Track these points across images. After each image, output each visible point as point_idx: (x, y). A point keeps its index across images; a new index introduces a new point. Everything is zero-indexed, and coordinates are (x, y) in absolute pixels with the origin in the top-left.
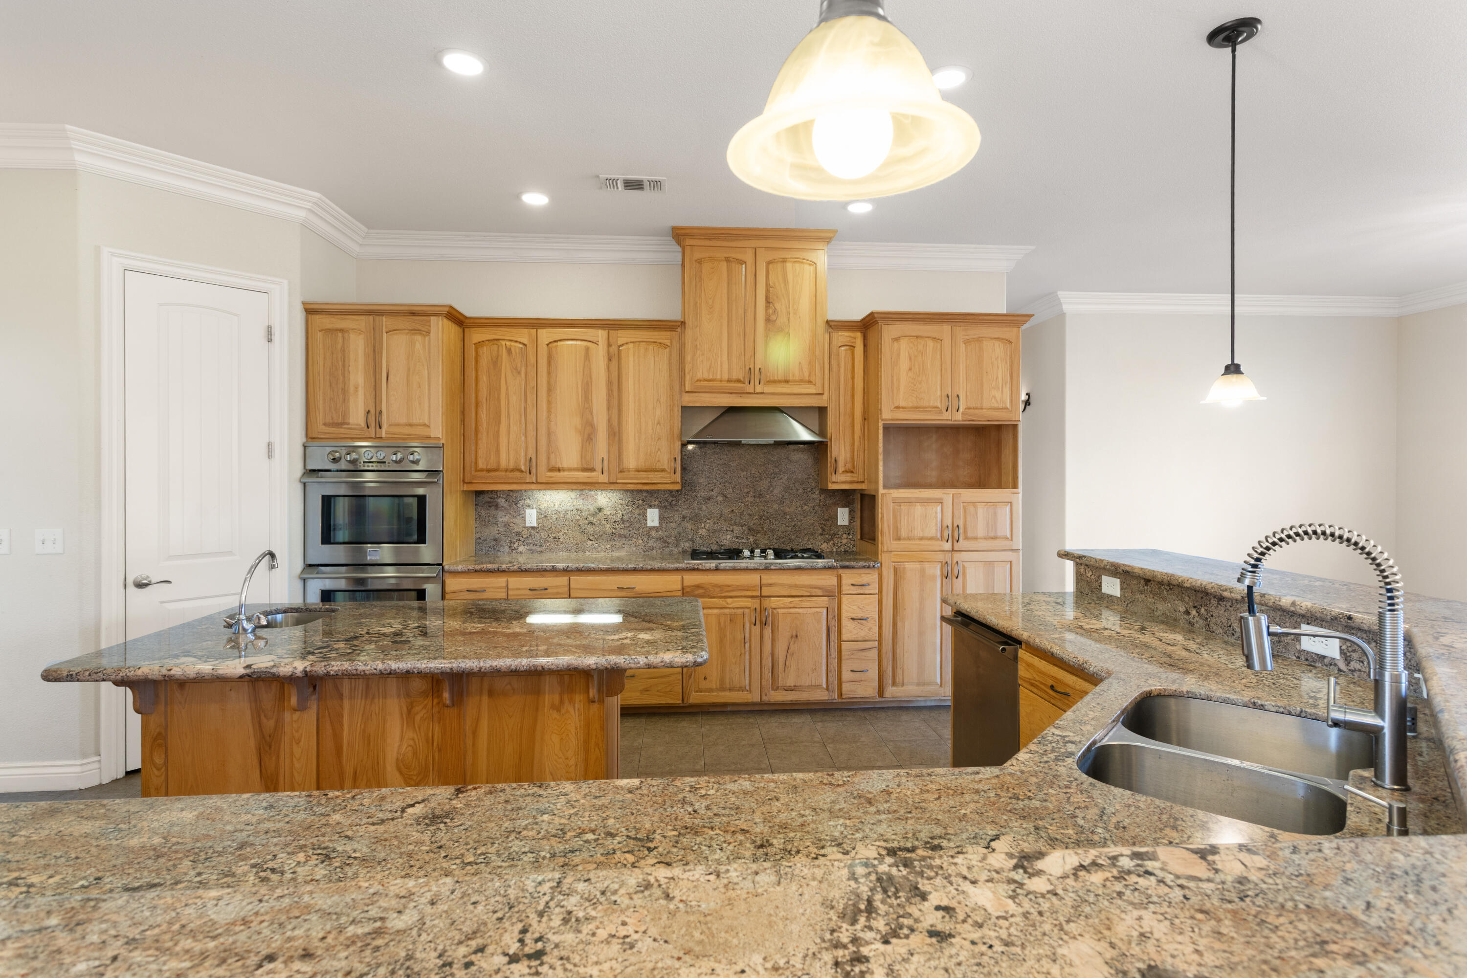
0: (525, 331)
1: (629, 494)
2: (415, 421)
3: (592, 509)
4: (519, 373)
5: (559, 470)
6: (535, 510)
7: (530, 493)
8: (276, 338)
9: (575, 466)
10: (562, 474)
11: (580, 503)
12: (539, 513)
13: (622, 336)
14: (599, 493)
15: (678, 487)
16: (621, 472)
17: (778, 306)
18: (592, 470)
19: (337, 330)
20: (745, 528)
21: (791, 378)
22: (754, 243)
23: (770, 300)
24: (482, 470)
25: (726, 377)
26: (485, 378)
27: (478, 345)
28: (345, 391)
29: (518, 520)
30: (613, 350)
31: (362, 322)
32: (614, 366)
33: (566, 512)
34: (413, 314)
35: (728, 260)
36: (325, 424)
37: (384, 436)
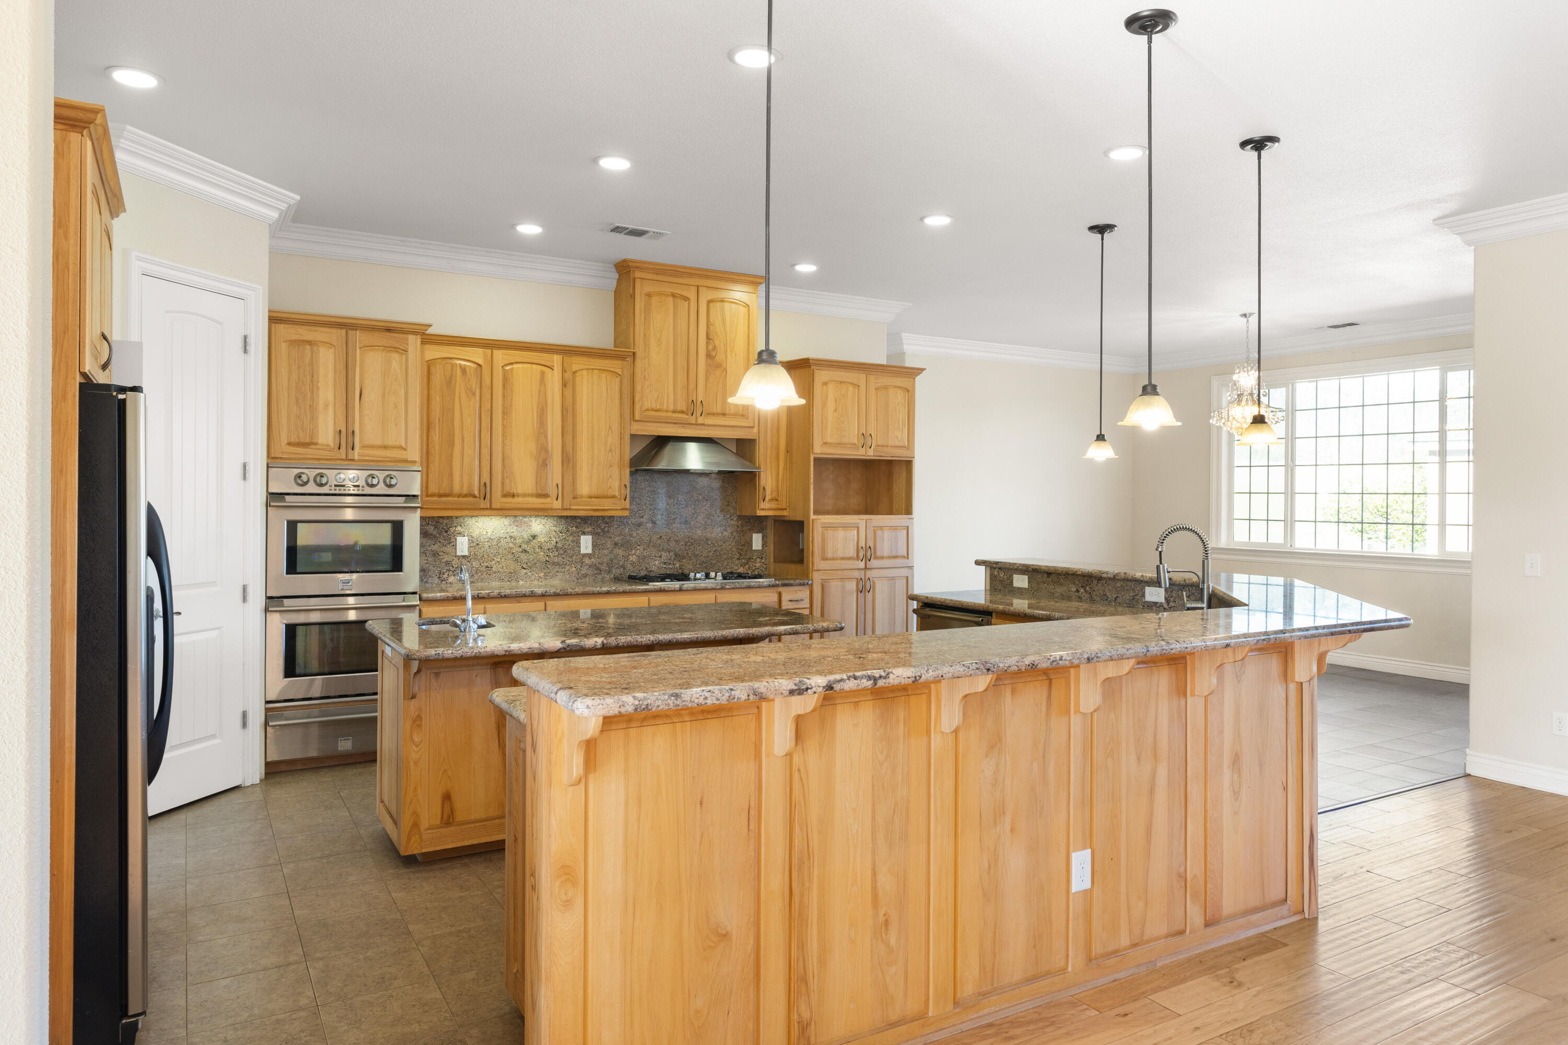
0: (480, 350)
1: (563, 520)
2: (390, 443)
3: (525, 536)
4: (474, 394)
5: (513, 496)
6: (466, 538)
7: (461, 519)
8: (252, 348)
9: (530, 492)
10: (516, 500)
11: (514, 530)
12: (471, 541)
13: (578, 363)
14: (533, 519)
15: (626, 513)
16: (574, 498)
17: (717, 343)
18: (546, 496)
19: (303, 341)
20: (672, 554)
21: (727, 412)
22: (696, 281)
23: (711, 337)
24: (433, 495)
25: (671, 408)
26: (438, 399)
28: (313, 408)
29: (448, 549)
30: (568, 375)
31: (336, 335)
32: (568, 392)
33: (499, 540)
34: (389, 330)
35: (673, 295)
36: (289, 444)
37: (356, 457)
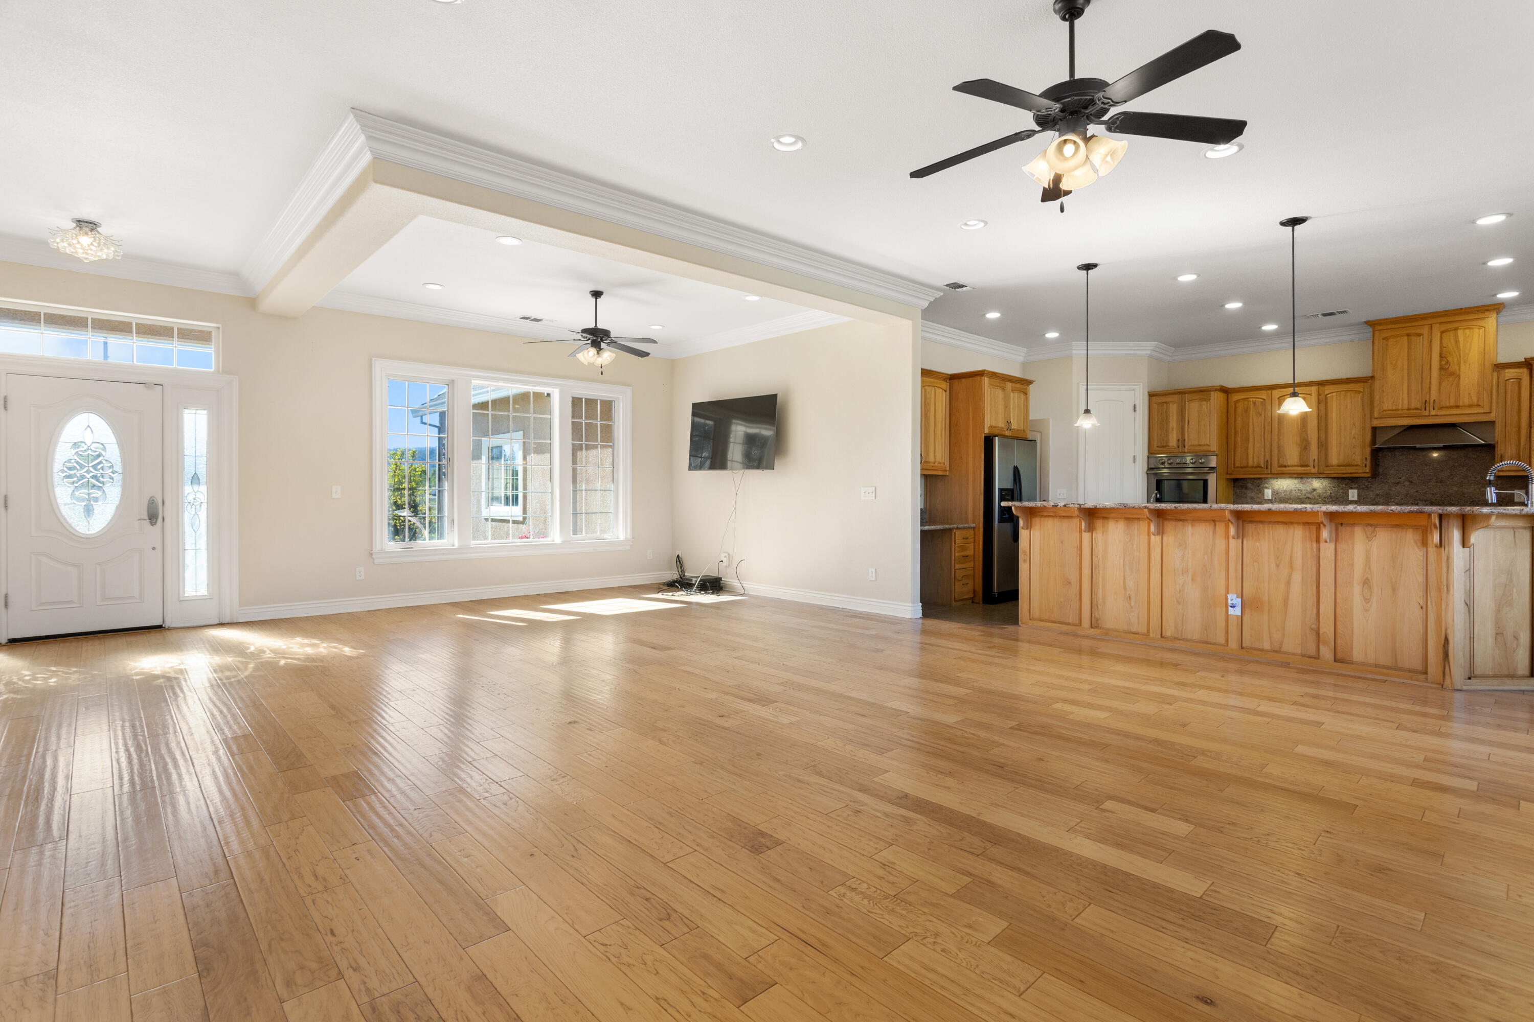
0: (1264, 392)
1: (1336, 481)
2: (1202, 443)
3: (1309, 489)
4: (1261, 415)
5: (1285, 466)
6: (1270, 490)
7: (1267, 480)
8: (1137, 409)
9: (1296, 464)
10: (1287, 468)
11: (1301, 486)
12: (1273, 492)
13: (1328, 389)
14: (1314, 480)
15: (1369, 475)
16: (1327, 467)
17: (1450, 359)
18: (1307, 466)
19: (1163, 402)
21: (1461, 404)
22: (1430, 321)
23: (1444, 356)
24: (1237, 467)
25: (1406, 407)
26: (1240, 419)
27: (1236, 402)
28: (1167, 431)
29: (1260, 495)
30: (1322, 397)
31: (1175, 398)
32: (1322, 407)
33: (1291, 491)
34: (1201, 391)
35: (1408, 335)
36: (1157, 447)
37: (1186, 451)
